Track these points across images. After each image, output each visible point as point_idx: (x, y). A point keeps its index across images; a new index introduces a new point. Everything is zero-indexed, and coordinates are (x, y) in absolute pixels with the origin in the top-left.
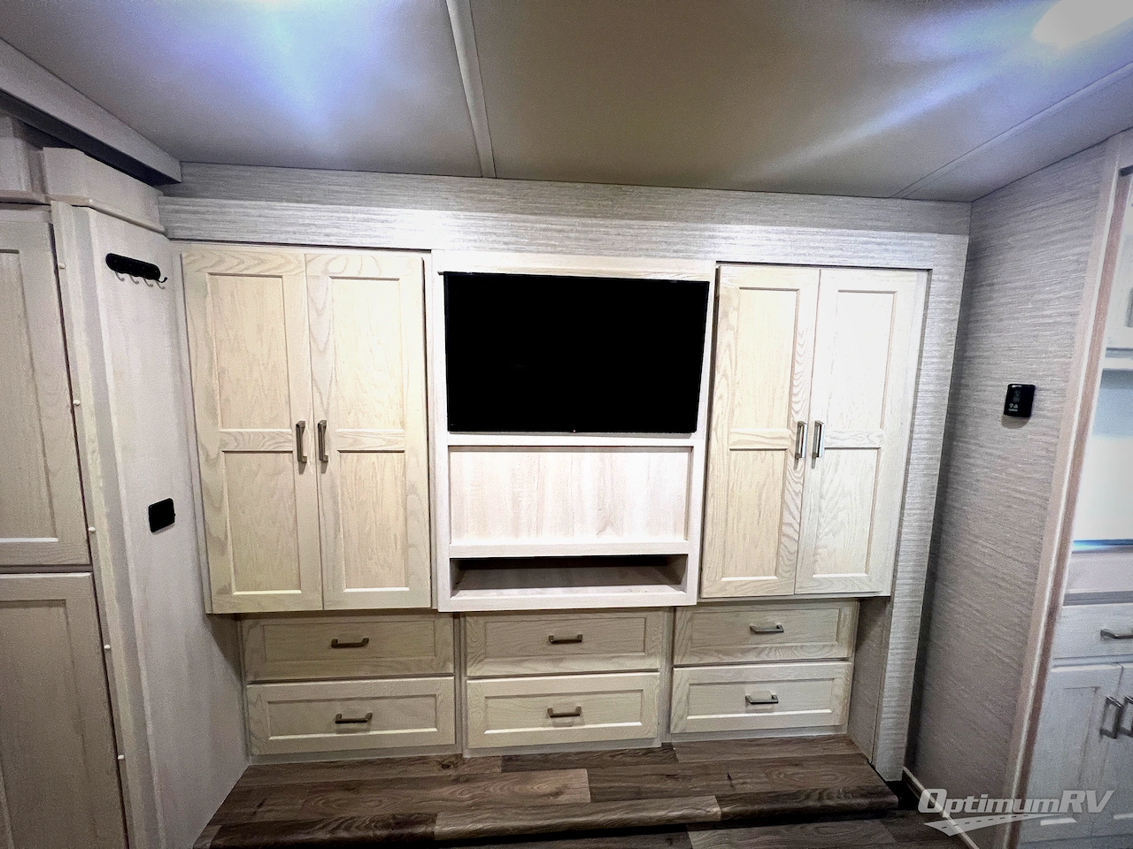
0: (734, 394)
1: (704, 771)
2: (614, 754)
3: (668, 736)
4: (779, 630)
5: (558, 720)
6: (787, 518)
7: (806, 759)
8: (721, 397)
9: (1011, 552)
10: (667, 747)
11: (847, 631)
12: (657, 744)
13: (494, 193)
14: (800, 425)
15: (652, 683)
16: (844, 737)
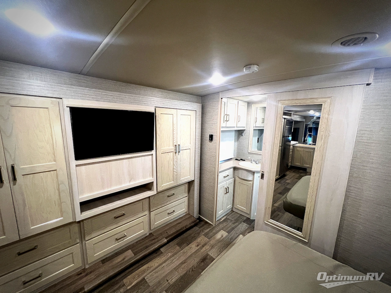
0: (161, 140)
1: (161, 234)
2: (137, 242)
3: (150, 231)
4: (174, 194)
5: (119, 241)
6: (175, 167)
7: (182, 221)
8: (158, 141)
10: (150, 234)
11: (187, 190)
12: (148, 234)
13: (85, 80)
14: (176, 145)
15: (146, 218)
16: (188, 214)
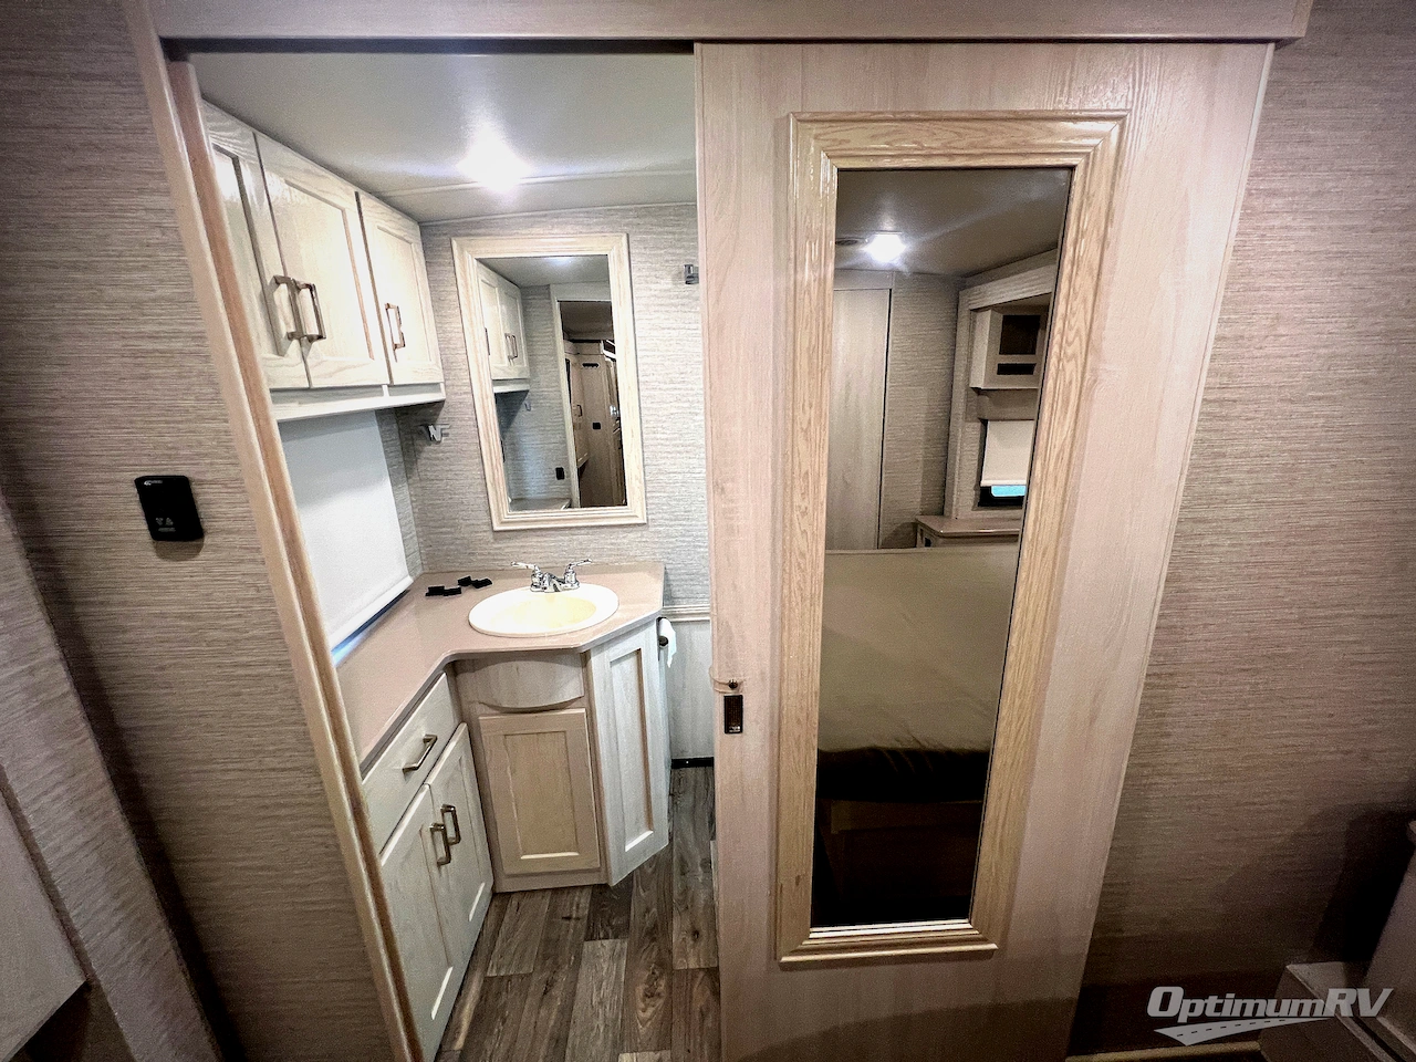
9: (271, 762)
